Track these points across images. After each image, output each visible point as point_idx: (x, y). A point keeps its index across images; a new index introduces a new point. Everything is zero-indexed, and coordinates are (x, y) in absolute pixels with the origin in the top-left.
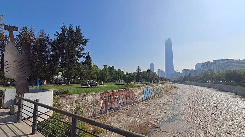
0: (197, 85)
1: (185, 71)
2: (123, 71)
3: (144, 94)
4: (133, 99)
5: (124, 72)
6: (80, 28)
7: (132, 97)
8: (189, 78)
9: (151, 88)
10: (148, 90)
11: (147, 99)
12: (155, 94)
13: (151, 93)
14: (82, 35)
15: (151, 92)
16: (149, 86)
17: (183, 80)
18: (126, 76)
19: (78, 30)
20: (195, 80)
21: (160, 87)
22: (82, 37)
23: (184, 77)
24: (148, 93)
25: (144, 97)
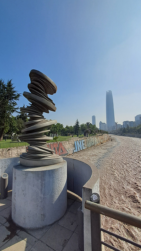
0: (134, 137)
1: (125, 122)
2: (62, 124)
3: (75, 147)
4: (63, 151)
5: (63, 126)
6: (11, 82)
7: (62, 150)
8: (128, 129)
9: (84, 141)
10: (80, 143)
11: (78, 152)
12: (88, 146)
13: (83, 146)
14: (14, 90)
15: (83, 144)
16: (82, 139)
17: (122, 132)
18: (65, 129)
19: (10, 84)
20: (133, 132)
21: (95, 139)
22: (14, 92)
23: (124, 129)
24: (79, 146)
25: (75, 149)
